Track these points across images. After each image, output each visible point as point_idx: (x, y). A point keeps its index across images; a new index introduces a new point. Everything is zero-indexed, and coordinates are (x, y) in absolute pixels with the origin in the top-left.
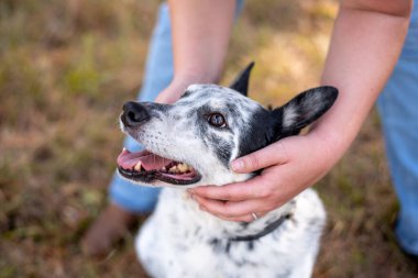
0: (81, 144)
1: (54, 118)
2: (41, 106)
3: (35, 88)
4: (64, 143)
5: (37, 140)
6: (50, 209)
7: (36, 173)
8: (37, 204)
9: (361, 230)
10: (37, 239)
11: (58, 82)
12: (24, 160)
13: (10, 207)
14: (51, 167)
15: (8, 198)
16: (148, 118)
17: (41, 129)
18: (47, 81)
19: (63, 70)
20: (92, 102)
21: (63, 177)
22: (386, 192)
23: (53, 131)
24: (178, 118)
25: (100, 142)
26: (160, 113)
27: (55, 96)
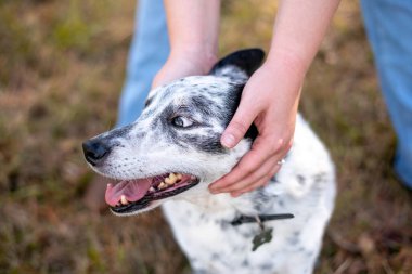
0: (76, 99)
1: (46, 74)
2: (32, 63)
3: (25, 46)
4: (59, 99)
5: (31, 98)
6: (49, 166)
7: (34, 131)
8: (37, 163)
9: (362, 166)
10: (40, 199)
11: (48, 38)
12: (19, 119)
13: (10, 168)
14: (47, 124)
15: (8, 159)
16: (108, 151)
17: (34, 87)
18: (36, 37)
19: (51, 25)
20: (84, 56)
21: (60, 134)
22: (384, 128)
23: (46, 87)
24: (143, 135)
25: (95, 96)
26: (119, 139)
27: (46, 52)
